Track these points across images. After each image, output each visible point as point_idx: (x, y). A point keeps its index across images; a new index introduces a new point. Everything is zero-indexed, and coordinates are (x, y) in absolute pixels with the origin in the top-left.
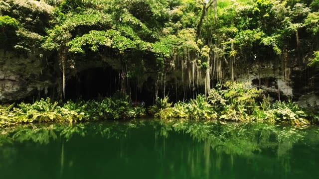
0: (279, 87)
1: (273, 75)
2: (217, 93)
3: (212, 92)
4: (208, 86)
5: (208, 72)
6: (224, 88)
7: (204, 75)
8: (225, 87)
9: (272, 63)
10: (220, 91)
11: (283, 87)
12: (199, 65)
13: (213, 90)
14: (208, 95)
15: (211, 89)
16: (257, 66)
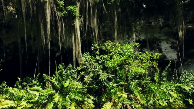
0: (163, 50)
1: (159, 35)
2: (93, 60)
3: (84, 58)
4: (77, 48)
5: (77, 24)
6: (103, 52)
7: (71, 29)
8: (105, 51)
9: (162, 18)
10: (98, 58)
11: (167, 51)
12: (61, 10)
13: (87, 56)
14: (78, 65)
15: (83, 53)
16: (142, 22)
